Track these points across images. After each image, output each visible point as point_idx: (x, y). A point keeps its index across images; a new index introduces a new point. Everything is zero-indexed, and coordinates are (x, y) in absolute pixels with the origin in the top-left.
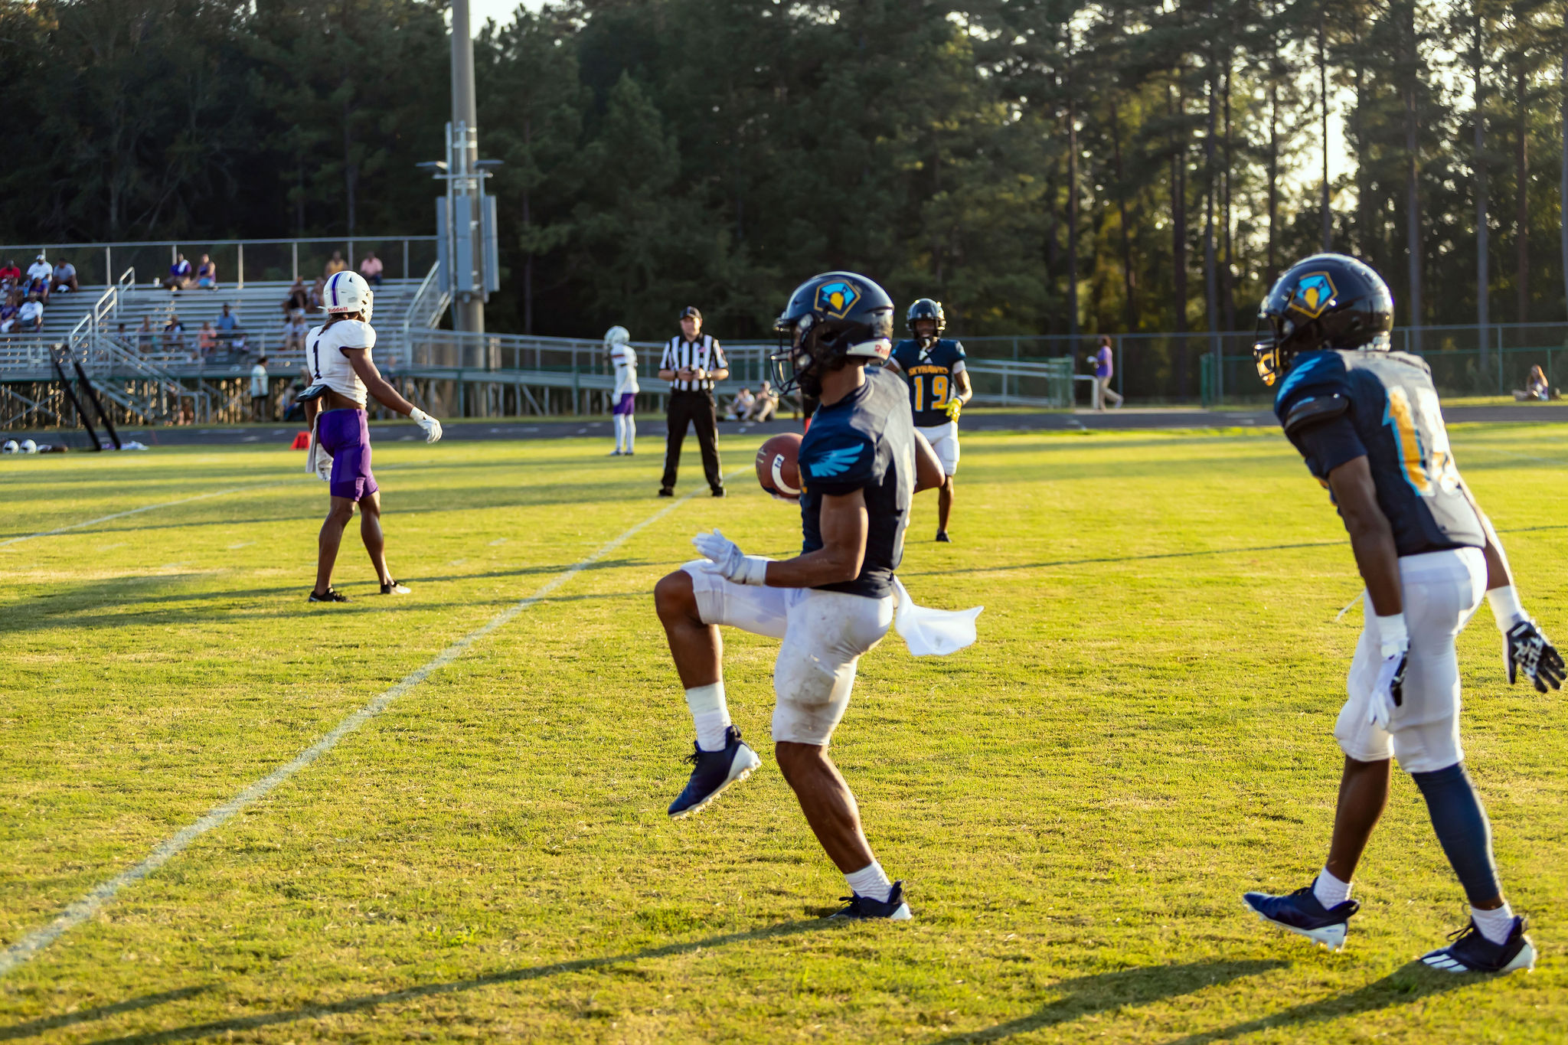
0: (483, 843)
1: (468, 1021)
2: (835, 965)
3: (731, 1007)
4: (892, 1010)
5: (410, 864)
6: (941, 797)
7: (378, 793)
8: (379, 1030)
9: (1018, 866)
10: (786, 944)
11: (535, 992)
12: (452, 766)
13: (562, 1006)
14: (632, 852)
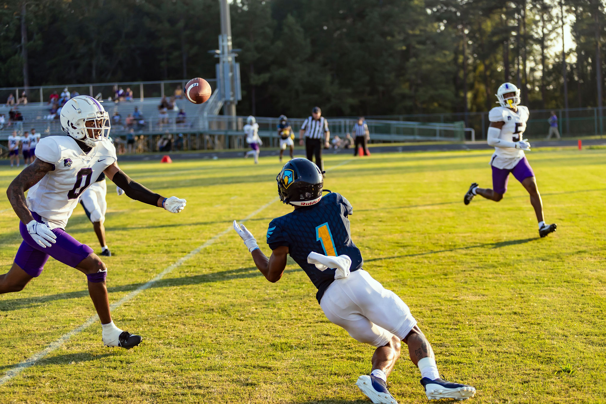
0: (214, 317)
1: (200, 388)
2: (346, 363)
3: (303, 381)
5: (185, 325)
7: (176, 297)
8: (165, 391)
10: (328, 355)
11: (227, 376)
12: (206, 286)
13: (237, 381)
14: (272, 319)
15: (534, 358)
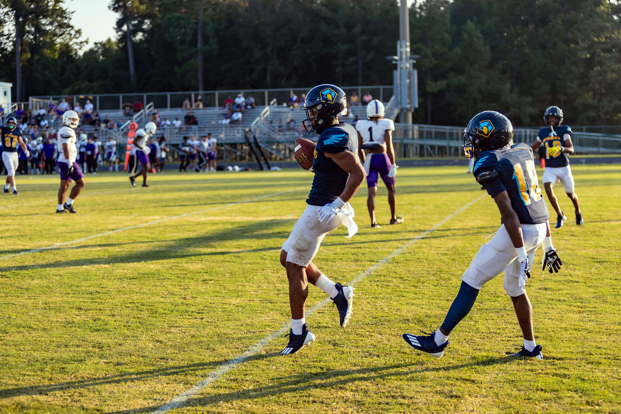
0: (410, 327)
1: (404, 397)
2: (551, 380)
3: (509, 395)
4: (575, 399)
5: (381, 334)
6: (596, 313)
7: (369, 306)
8: (369, 400)
10: (532, 371)
11: (430, 387)
12: (398, 296)
13: (441, 393)
14: (470, 332)
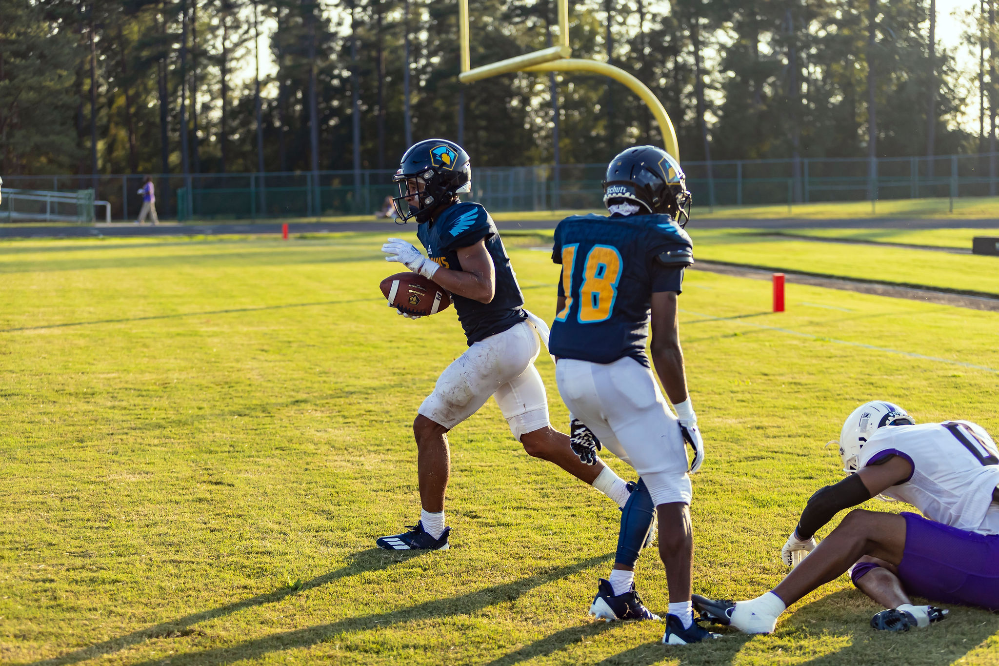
9: (48, 520)
15: (235, 570)
